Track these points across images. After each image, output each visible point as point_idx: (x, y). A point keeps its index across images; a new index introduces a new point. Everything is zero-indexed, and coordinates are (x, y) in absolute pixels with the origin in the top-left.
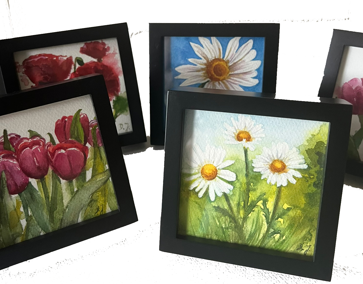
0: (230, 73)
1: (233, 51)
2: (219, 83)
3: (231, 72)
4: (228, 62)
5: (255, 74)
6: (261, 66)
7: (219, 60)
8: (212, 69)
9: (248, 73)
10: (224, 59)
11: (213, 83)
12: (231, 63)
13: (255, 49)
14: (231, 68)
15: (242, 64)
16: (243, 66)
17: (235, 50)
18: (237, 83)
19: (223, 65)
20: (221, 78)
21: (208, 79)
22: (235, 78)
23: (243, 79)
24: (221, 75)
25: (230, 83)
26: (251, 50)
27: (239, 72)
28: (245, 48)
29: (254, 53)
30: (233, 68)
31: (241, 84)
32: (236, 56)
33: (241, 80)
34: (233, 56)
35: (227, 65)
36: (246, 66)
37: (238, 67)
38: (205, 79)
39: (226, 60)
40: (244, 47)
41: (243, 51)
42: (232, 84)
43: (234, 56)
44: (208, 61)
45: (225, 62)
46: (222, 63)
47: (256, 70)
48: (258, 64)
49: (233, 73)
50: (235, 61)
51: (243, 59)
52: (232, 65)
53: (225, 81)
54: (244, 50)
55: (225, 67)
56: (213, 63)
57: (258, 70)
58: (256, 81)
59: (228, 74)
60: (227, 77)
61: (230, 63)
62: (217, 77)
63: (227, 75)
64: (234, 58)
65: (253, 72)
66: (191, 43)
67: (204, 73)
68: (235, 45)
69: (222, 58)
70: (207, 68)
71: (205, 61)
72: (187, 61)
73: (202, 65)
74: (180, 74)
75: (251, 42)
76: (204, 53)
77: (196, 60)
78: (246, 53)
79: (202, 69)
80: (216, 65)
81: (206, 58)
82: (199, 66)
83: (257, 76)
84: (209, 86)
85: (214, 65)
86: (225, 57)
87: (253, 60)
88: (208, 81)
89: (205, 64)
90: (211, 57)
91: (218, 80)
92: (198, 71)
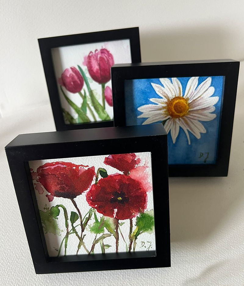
0: (190, 110)
1: (193, 88)
2: (179, 120)
3: (191, 108)
4: (187, 100)
5: (213, 109)
6: (218, 102)
7: (179, 98)
8: (173, 107)
9: (206, 109)
11: (174, 119)
12: (191, 100)
13: (214, 86)
14: (190, 105)
15: (200, 101)
16: (202, 102)
17: (195, 88)
18: (196, 118)
19: (183, 103)
20: (181, 114)
21: (169, 117)
22: (194, 114)
23: (201, 114)
24: (181, 112)
25: (189, 119)
26: (210, 87)
27: (198, 109)
28: (204, 86)
29: (212, 90)
30: (192, 105)
31: (200, 119)
32: (195, 93)
33: (199, 116)
34: (192, 94)
35: (186, 103)
36: (205, 102)
37: (197, 103)
38: (166, 117)
40: (203, 85)
41: (202, 89)
42: (191, 120)
44: (168, 100)
45: (185, 99)
46: (182, 100)
47: (214, 106)
48: (216, 99)
50: (194, 99)
51: (202, 97)
52: (191, 102)
53: (184, 117)
54: (203, 87)
56: (174, 102)
58: (214, 116)
60: (187, 113)
62: (178, 114)
63: (187, 111)
65: (211, 108)
66: (152, 84)
67: (165, 111)
68: (194, 83)
69: (181, 96)
70: (168, 106)
71: (166, 100)
72: (148, 100)
73: (163, 103)
74: (142, 113)
75: (209, 80)
76: (164, 93)
77: (157, 99)
78: (204, 90)
79: (164, 108)
80: (177, 103)
81: (167, 97)
82: (160, 105)
83: (215, 111)
84: (170, 122)
85: (174, 103)
86: (185, 96)
87: (211, 96)
88: (169, 118)
89: (166, 103)
90: (171, 96)
91: (178, 117)
92: (160, 109)
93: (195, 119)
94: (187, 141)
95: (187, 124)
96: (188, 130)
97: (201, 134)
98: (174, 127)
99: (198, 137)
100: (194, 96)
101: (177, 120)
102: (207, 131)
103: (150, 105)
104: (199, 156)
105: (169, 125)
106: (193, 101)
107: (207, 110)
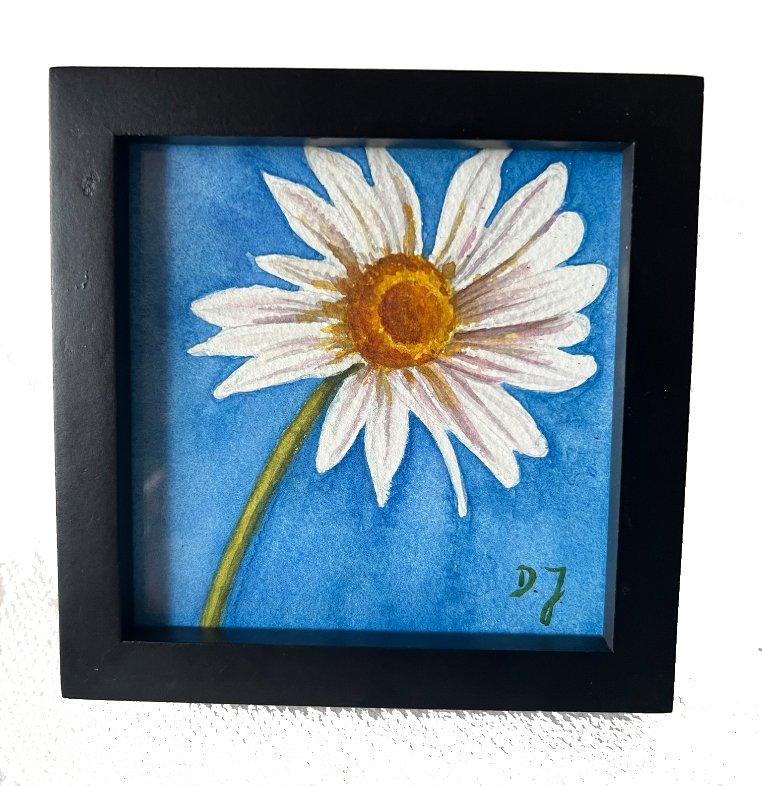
0: (460, 328)
1: (475, 218)
2: (409, 377)
3: (467, 321)
4: (446, 274)
5: (580, 330)
6: (604, 293)
7: (404, 261)
8: (374, 308)
9: (545, 327)
10: (431, 260)
11: (381, 374)
12: (465, 278)
13: (578, 210)
14: (464, 305)
15: (514, 285)
16: (524, 290)
17: (485, 216)
18: (494, 373)
19: (425, 290)
20: (419, 351)
21: (357, 358)
22: (482, 354)
23: (520, 355)
24: (415, 338)
25: (460, 375)
26: (559, 212)
27: (504, 324)
28: (532, 204)
29: (572, 228)
30: (473, 304)
31: (514, 381)
32: (487, 243)
33: (510, 362)
34: (473, 244)
35: (443, 290)
36: (538, 292)
37: (497, 295)
38: (339, 357)
39: (443, 261)
40: (527, 200)
41: (520, 221)
42: (470, 382)
43: (479, 244)
44: (352, 268)
45: (436, 271)
46: (420, 277)
47: (584, 311)
48: (594, 279)
49: (472, 326)
50: (484, 270)
51: (520, 261)
52: (468, 287)
53: (434, 366)
54: (526, 213)
55: (433, 298)
56: (379, 280)
57: (592, 311)
58: (586, 367)
59: (451, 334)
60: (449, 345)
61: (460, 277)
62: (400, 346)
63: (446, 336)
64: (477, 255)
65: (570, 323)
66: (269, 179)
67: (335, 329)
69: (418, 252)
70: (348, 300)
71: (339, 270)
72: (250, 265)
73: (323, 287)
74: (213, 330)
75: (556, 177)
76: (333, 229)
77: (295, 261)
78: (533, 229)
79: (327, 309)
80: (394, 289)
81: (343, 252)
82: (312, 295)
83: (590, 340)
84: (363, 390)
85: (382, 289)
86: (436, 252)
87: (569, 262)
88: (355, 369)
89: (341, 284)
90: (367, 250)
91: (402, 361)
92: (309, 316)
93: (489, 381)
94: (453, 497)
95: (449, 402)
96: (452, 438)
97: (521, 459)
98: (382, 419)
99: (508, 477)
100: (483, 258)
101: (396, 378)
102: (552, 445)
103: (258, 291)
104: (517, 586)
105: (356, 403)
106: (475, 282)
107: (550, 331)
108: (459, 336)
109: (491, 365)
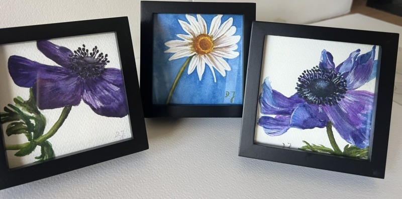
2: (205, 56)
4: (211, 37)
5: (236, 47)
6: (240, 40)
7: (204, 35)
8: (198, 44)
9: (230, 47)
10: (209, 35)
11: (200, 56)
13: (235, 26)
14: (215, 43)
16: (225, 40)
17: (218, 27)
19: (208, 40)
20: (207, 51)
21: (195, 53)
22: (218, 52)
23: (225, 52)
24: (206, 49)
25: (214, 56)
26: (231, 26)
27: (222, 46)
29: (234, 29)
30: (217, 43)
31: (224, 57)
32: (219, 32)
33: (223, 53)
34: (216, 32)
35: (211, 40)
36: (228, 40)
37: (221, 41)
38: (192, 53)
39: (211, 35)
40: (226, 24)
41: (224, 28)
42: (216, 57)
44: (194, 36)
46: (207, 37)
47: (236, 44)
48: (238, 38)
49: (217, 47)
50: (218, 36)
51: (225, 35)
52: (216, 40)
53: (210, 54)
54: (226, 26)
55: (209, 42)
56: (199, 38)
57: (238, 44)
58: (237, 54)
60: (212, 50)
61: (214, 38)
62: (203, 50)
63: (212, 48)
64: (217, 34)
65: (234, 46)
66: (179, 21)
67: (191, 47)
68: (218, 22)
69: (206, 33)
70: (194, 42)
71: (192, 37)
72: (175, 36)
73: (189, 39)
74: (169, 48)
75: (231, 20)
76: (191, 29)
77: (184, 35)
78: (227, 29)
79: (190, 44)
80: (202, 40)
81: (193, 34)
82: (187, 41)
83: (238, 49)
84: (196, 59)
85: (200, 40)
86: (210, 33)
87: (234, 35)
88: (195, 55)
89: (192, 39)
90: (197, 33)
91: (204, 53)
92: (186, 45)
93: (220, 57)
94: (213, 79)
95: (212, 61)
96: (213, 67)
97: (226, 71)
98: (200, 64)
99: (224, 74)
101: (203, 56)
102: (231, 68)
103: (177, 41)
104: (225, 95)
105: (195, 61)
108: (214, 48)
109: (220, 54)
